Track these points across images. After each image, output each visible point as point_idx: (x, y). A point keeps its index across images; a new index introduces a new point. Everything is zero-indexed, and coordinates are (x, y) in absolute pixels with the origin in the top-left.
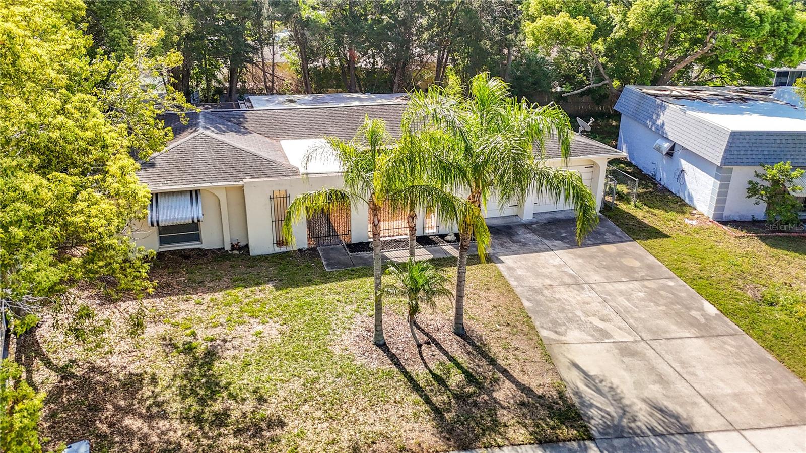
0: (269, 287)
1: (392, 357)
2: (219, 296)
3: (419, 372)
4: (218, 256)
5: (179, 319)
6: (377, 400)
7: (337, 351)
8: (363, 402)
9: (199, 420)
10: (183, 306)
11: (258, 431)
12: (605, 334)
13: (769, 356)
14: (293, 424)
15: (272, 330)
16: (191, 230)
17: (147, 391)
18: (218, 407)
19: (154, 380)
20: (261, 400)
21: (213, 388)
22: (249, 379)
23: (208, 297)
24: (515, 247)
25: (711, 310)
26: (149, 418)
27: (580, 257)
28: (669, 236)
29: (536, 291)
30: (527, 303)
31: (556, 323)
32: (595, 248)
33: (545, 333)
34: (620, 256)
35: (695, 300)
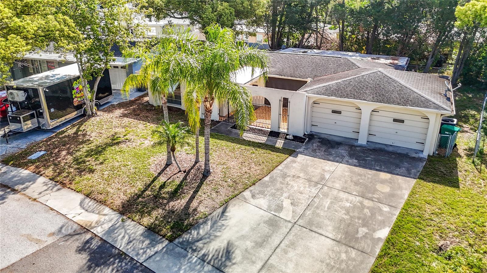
1: (163, 171)
3: (161, 180)
5: (130, 129)
10: (138, 125)
12: (278, 209)
21: (97, 154)
26: (67, 154)
27: (352, 172)
28: (458, 187)
29: (284, 176)
30: (267, 179)
31: (262, 193)
32: (374, 172)
33: (247, 194)
34: (383, 182)
35: (382, 224)
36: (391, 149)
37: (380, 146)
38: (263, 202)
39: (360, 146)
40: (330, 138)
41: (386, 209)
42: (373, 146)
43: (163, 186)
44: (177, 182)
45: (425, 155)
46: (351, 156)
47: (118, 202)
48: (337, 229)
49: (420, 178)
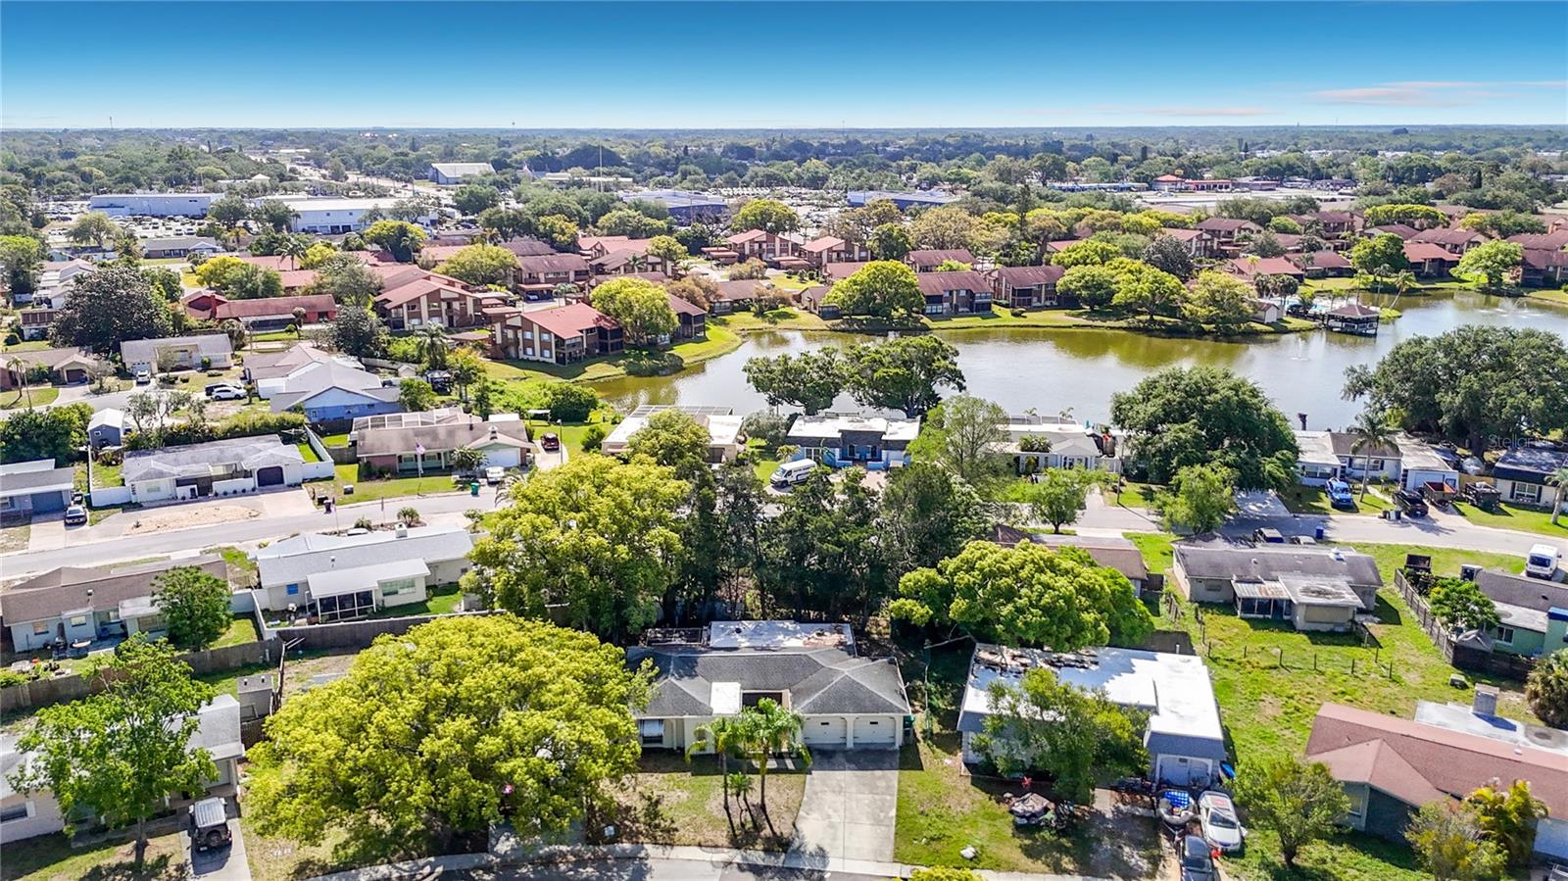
0: (689, 774)
1: (729, 815)
2: (666, 775)
3: (736, 821)
4: (670, 752)
5: (647, 785)
6: (715, 828)
7: (708, 808)
8: (710, 828)
9: (650, 825)
10: (649, 778)
11: (669, 832)
12: (829, 817)
13: (892, 837)
14: (682, 832)
15: (684, 795)
16: (659, 739)
17: (632, 813)
18: (657, 822)
19: (635, 809)
20: (673, 822)
21: (656, 815)
22: (670, 814)
23: (661, 775)
24: (826, 766)
25: (893, 813)
26: (633, 822)
27: (857, 776)
28: (922, 769)
29: (816, 793)
30: (805, 799)
31: (811, 810)
32: (869, 772)
33: (801, 813)
34: (879, 778)
35: (890, 808)
36: (872, 747)
37: (863, 747)
38: (815, 815)
39: (851, 750)
40: (825, 747)
41: (888, 798)
42: (859, 748)
43: (743, 825)
44: (749, 819)
45: (897, 746)
46: (849, 761)
47: (726, 844)
48: (868, 818)
49: (901, 769)
